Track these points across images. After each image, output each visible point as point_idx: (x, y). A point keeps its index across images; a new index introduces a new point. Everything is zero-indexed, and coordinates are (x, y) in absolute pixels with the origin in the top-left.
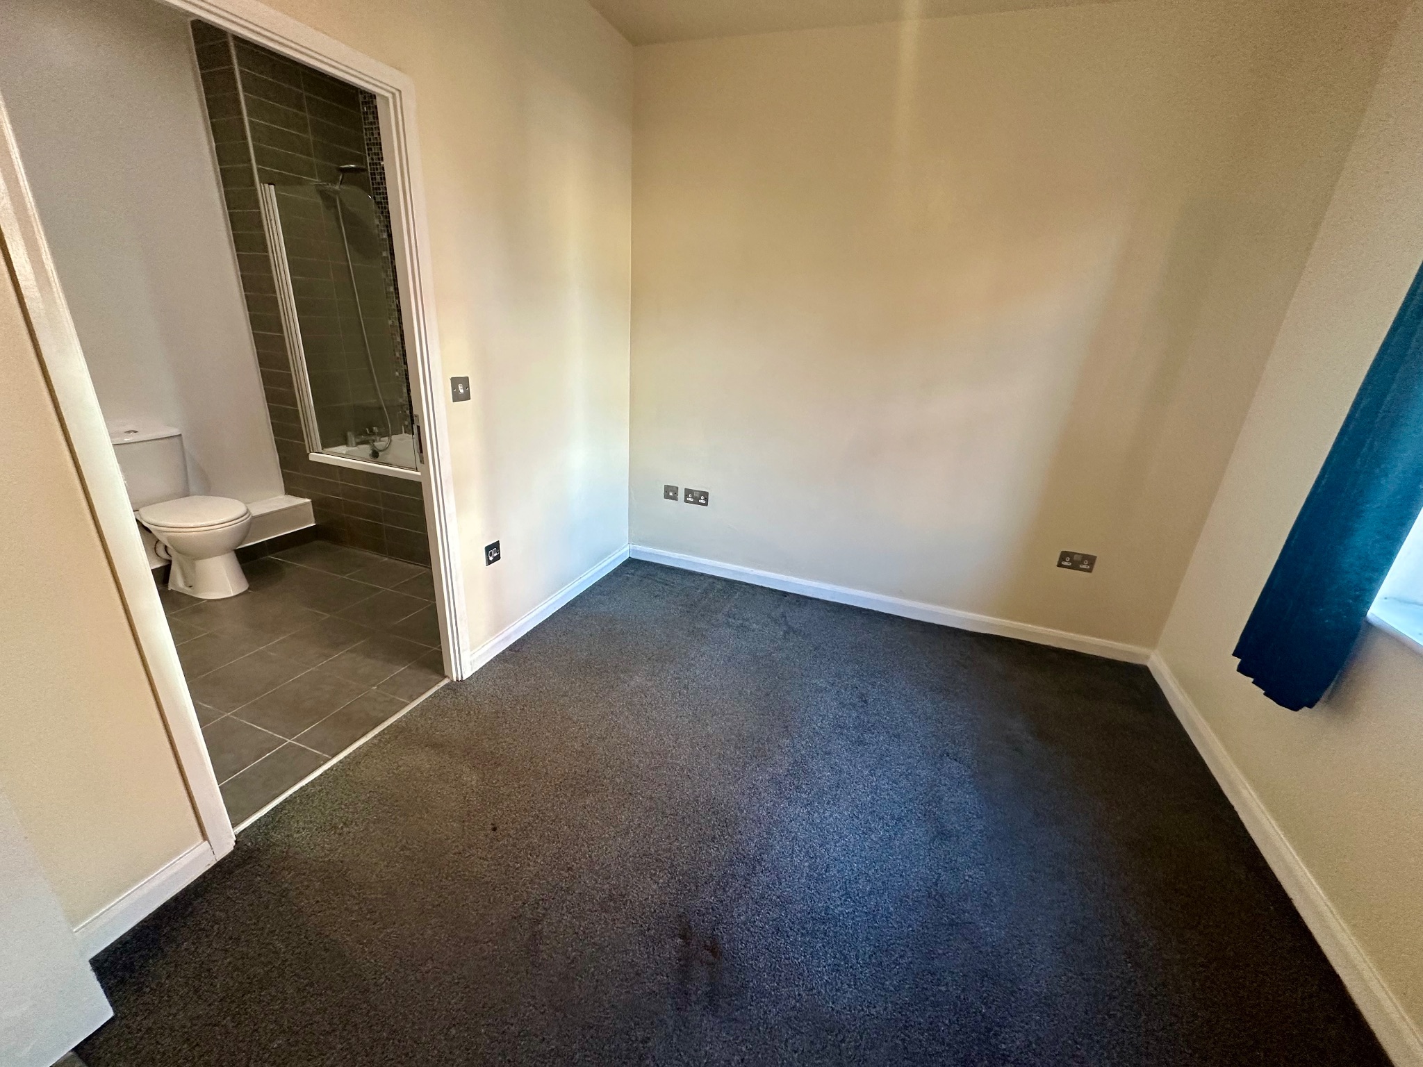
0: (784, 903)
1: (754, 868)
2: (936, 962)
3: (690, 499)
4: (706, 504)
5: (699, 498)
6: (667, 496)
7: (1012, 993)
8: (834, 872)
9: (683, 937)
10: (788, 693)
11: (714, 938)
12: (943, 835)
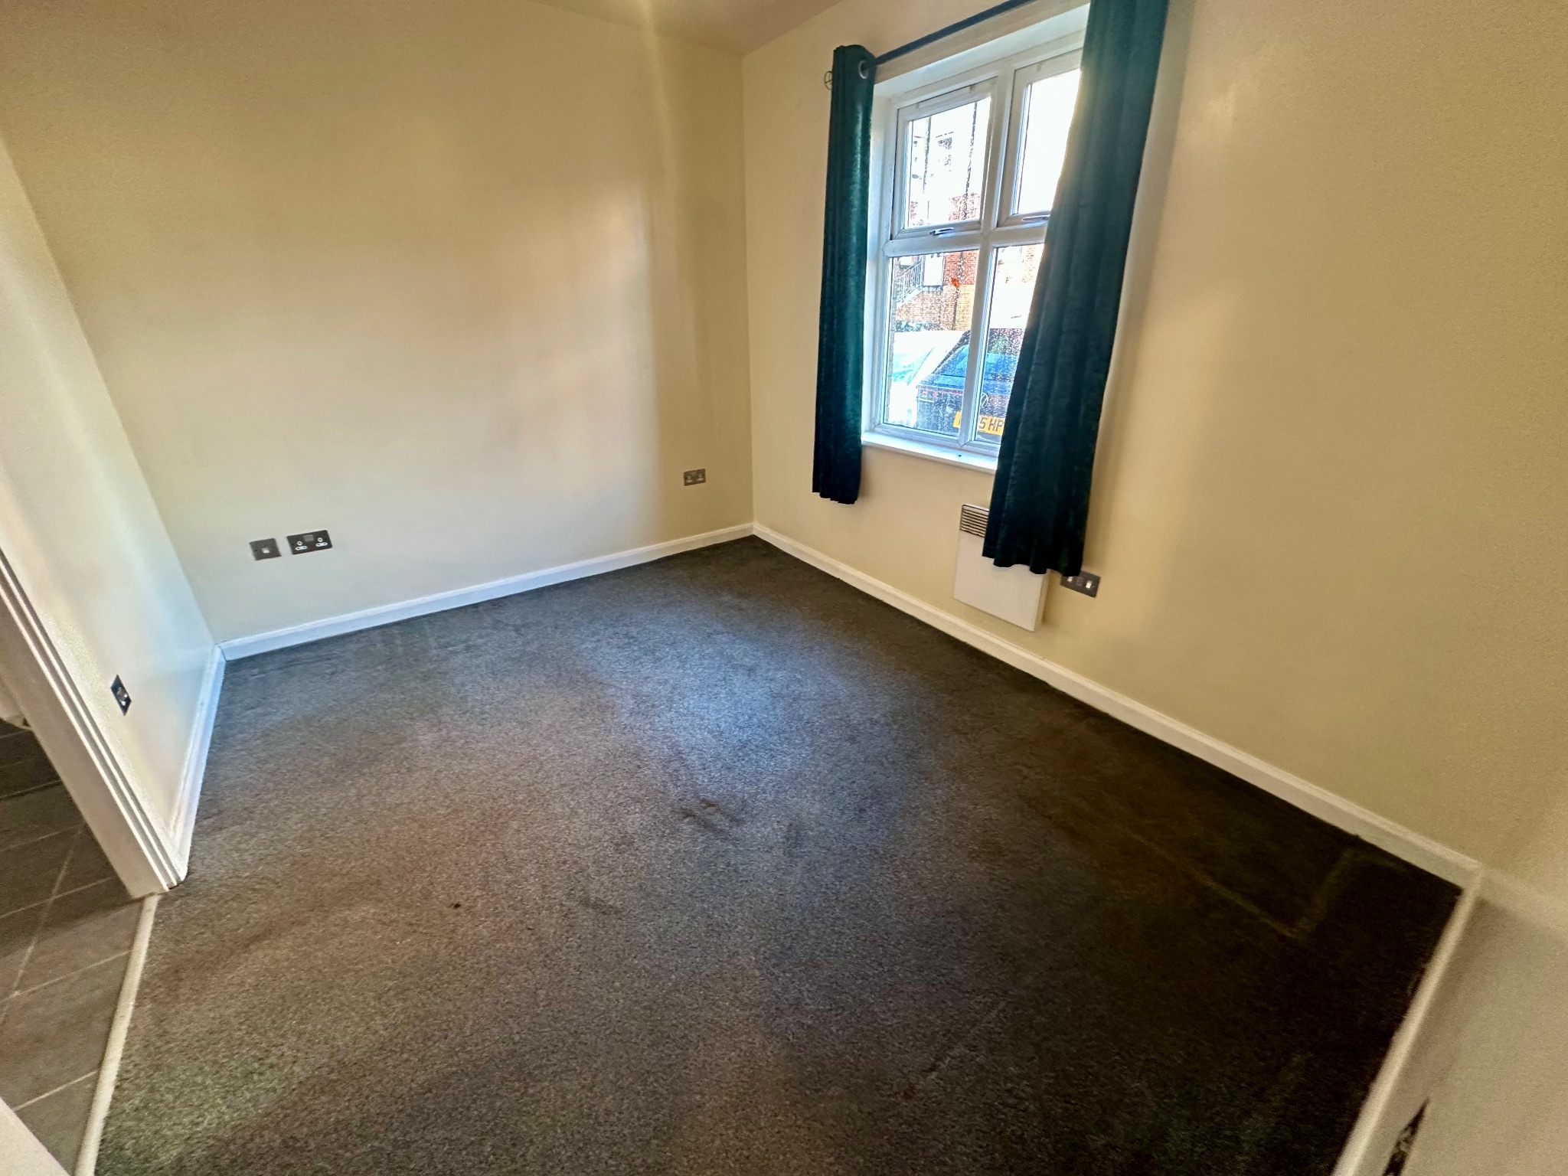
0: (717, 757)
1: (681, 757)
2: (805, 717)
3: (302, 548)
4: (329, 546)
5: (314, 541)
6: (259, 556)
7: (840, 703)
8: (723, 725)
9: (687, 816)
10: (574, 664)
11: (703, 801)
12: (751, 670)
